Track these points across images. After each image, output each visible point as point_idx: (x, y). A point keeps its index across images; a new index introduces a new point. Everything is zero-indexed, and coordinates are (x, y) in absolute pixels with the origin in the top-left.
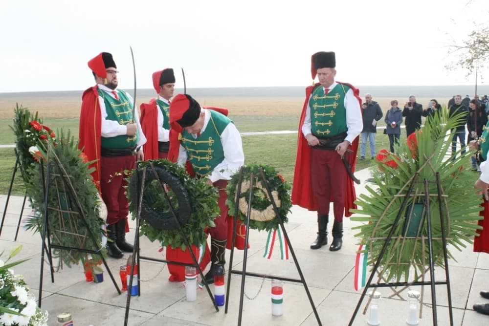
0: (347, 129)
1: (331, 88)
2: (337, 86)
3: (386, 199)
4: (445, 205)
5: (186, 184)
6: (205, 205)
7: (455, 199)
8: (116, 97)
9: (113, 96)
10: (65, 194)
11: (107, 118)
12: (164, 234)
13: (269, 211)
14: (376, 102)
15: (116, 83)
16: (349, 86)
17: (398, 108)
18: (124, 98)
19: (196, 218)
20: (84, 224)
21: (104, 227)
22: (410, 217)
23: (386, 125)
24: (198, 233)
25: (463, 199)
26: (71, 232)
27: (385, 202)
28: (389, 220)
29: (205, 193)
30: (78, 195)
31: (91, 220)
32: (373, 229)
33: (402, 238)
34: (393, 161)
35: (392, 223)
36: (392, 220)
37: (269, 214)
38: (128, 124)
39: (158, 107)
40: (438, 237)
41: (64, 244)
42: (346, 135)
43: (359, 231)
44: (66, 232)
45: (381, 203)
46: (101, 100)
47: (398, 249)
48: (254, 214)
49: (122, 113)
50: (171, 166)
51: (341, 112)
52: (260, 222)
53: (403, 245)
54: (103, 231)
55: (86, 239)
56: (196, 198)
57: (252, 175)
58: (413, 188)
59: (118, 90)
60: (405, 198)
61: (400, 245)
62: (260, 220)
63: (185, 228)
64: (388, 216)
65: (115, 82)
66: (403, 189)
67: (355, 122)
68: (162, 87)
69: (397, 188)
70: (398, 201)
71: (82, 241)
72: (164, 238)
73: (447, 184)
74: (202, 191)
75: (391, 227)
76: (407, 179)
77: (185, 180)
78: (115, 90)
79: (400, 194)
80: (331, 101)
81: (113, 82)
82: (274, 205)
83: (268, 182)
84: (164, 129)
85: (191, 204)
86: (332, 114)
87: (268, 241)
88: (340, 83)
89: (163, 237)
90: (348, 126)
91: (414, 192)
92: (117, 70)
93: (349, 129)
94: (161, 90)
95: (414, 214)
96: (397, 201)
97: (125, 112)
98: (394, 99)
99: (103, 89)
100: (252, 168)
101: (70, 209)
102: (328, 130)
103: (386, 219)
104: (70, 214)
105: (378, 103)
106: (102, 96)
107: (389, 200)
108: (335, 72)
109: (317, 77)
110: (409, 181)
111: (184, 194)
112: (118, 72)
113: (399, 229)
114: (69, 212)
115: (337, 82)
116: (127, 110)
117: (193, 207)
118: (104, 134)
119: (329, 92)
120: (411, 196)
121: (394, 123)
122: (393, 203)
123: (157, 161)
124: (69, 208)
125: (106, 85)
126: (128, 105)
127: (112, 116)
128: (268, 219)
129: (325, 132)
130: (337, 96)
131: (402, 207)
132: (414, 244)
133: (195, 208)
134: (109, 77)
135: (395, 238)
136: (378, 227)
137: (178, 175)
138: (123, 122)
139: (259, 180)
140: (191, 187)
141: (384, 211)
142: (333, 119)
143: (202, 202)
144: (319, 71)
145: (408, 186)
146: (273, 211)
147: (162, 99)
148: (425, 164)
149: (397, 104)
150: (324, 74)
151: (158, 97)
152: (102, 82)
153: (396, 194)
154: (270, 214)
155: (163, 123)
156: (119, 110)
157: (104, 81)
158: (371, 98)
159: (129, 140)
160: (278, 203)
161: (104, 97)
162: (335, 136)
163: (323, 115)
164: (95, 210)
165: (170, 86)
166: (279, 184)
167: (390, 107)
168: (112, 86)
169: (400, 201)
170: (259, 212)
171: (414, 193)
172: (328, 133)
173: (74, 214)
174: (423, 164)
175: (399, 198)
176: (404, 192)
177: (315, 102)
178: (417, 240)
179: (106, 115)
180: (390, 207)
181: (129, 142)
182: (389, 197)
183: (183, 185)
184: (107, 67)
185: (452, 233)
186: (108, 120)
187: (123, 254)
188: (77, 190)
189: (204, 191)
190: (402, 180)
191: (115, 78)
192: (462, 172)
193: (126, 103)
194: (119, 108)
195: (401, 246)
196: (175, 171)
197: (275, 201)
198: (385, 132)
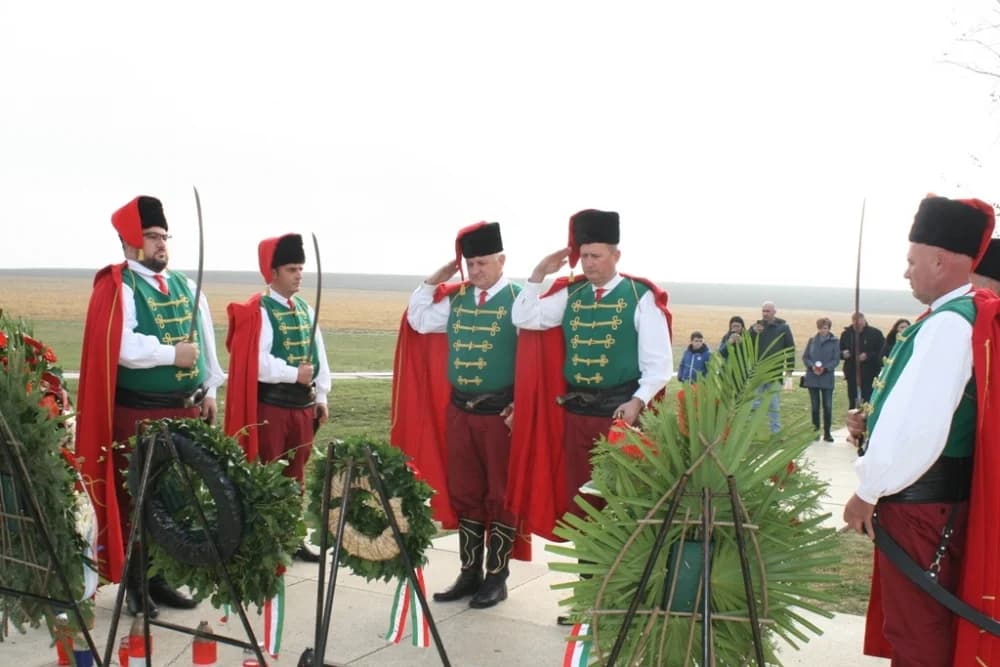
0: (639, 375)
1: (610, 287)
2: (621, 284)
3: (622, 527)
4: (753, 548)
5: (231, 473)
6: (270, 520)
7: (774, 534)
8: (162, 286)
9: (156, 286)
10: (12, 479)
11: (135, 331)
12: (196, 576)
13: (386, 538)
14: (784, 322)
15: (164, 259)
16: (646, 285)
17: (832, 335)
18: (179, 289)
19: (256, 544)
20: (45, 545)
21: (91, 554)
22: (676, 569)
23: (805, 368)
24: (258, 578)
25: (795, 536)
26: (22, 559)
27: (621, 535)
28: (632, 574)
29: (275, 494)
30: (34, 483)
31: (59, 536)
32: (597, 591)
33: (662, 613)
34: (635, 447)
35: (637, 579)
36: (636, 574)
37: (385, 546)
38: (180, 344)
39: (264, 312)
40: (741, 616)
41: (10, 583)
42: (636, 387)
43: (570, 593)
44: (13, 559)
45: (611, 535)
46: (127, 293)
47: (654, 637)
48: (358, 544)
49: (169, 321)
50: (206, 435)
51: (628, 337)
52: (370, 561)
53: (665, 629)
54: (89, 562)
55: (51, 575)
56: (252, 504)
57: (349, 461)
58: (678, 506)
59: (169, 272)
60: (664, 527)
61: (657, 628)
62: (370, 557)
63: (235, 566)
64: (629, 565)
65: (162, 257)
66: (657, 507)
67: (655, 361)
68: (277, 271)
69: (647, 504)
70: (649, 533)
71: (43, 579)
72: (197, 584)
73: (760, 502)
74: (265, 489)
75: (634, 590)
76: (667, 487)
77: (231, 464)
78: (164, 273)
79: (652, 518)
80: (608, 314)
81: (157, 257)
82: (396, 527)
83: (383, 477)
84: (272, 357)
85: (243, 517)
86: (608, 341)
87: (395, 605)
88: (628, 278)
89: (194, 580)
90: (641, 369)
91: (680, 514)
92: (169, 233)
93: (644, 373)
94: (275, 277)
95: (685, 562)
96: (646, 534)
97: (176, 320)
98: (823, 315)
99: (135, 269)
100: (352, 446)
101: (22, 511)
102: (598, 374)
103: (623, 570)
104: (22, 521)
105: (788, 323)
106: (130, 284)
107: (630, 530)
108: (617, 255)
109: (579, 264)
110: (670, 492)
111: (228, 493)
112: (171, 237)
113: (654, 594)
114: (19, 518)
115: (622, 275)
116: (182, 314)
117: (248, 521)
118: (125, 361)
119: (604, 295)
120: (676, 525)
121: (819, 364)
122: (638, 536)
123: (178, 422)
124: (20, 509)
125: (143, 263)
126: (187, 306)
127: (146, 326)
128: (385, 557)
129: (593, 378)
130: (620, 305)
131: (657, 547)
132: (690, 628)
133: (252, 524)
134: (150, 246)
135: (646, 612)
136: (606, 587)
137: (216, 453)
138: (170, 339)
139: (365, 473)
140: (243, 480)
141: (618, 552)
142: (609, 353)
143: (268, 512)
144: (585, 249)
145: (667, 501)
146: (393, 541)
147: (275, 296)
148: (703, 457)
149: (830, 326)
150: (595, 256)
151: (268, 292)
152: (133, 255)
153: (643, 518)
154: (389, 545)
155: (271, 345)
156: (163, 314)
157: (137, 254)
158: (775, 312)
159: (180, 376)
160: (403, 523)
161: (134, 286)
162: (616, 387)
163: (589, 342)
164: (65, 516)
165: (294, 270)
166: (406, 483)
167: (814, 332)
168: (156, 265)
169: (654, 533)
170: (367, 540)
171: (682, 516)
172: (597, 382)
173: (29, 523)
174: (700, 455)
175: (652, 526)
176: (660, 514)
177: (575, 315)
178: (695, 619)
179: (136, 324)
180: (632, 543)
181: (179, 379)
182: (629, 524)
183: (226, 476)
184: (146, 225)
185: (774, 607)
186: (138, 334)
187: (156, 610)
188: (32, 472)
189: (270, 491)
190: (656, 488)
191: (162, 249)
192: (792, 476)
193: (184, 300)
194: (165, 312)
195: (659, 633)
196: (212, 444)
197: (397, 519)
198: (803, 382)
